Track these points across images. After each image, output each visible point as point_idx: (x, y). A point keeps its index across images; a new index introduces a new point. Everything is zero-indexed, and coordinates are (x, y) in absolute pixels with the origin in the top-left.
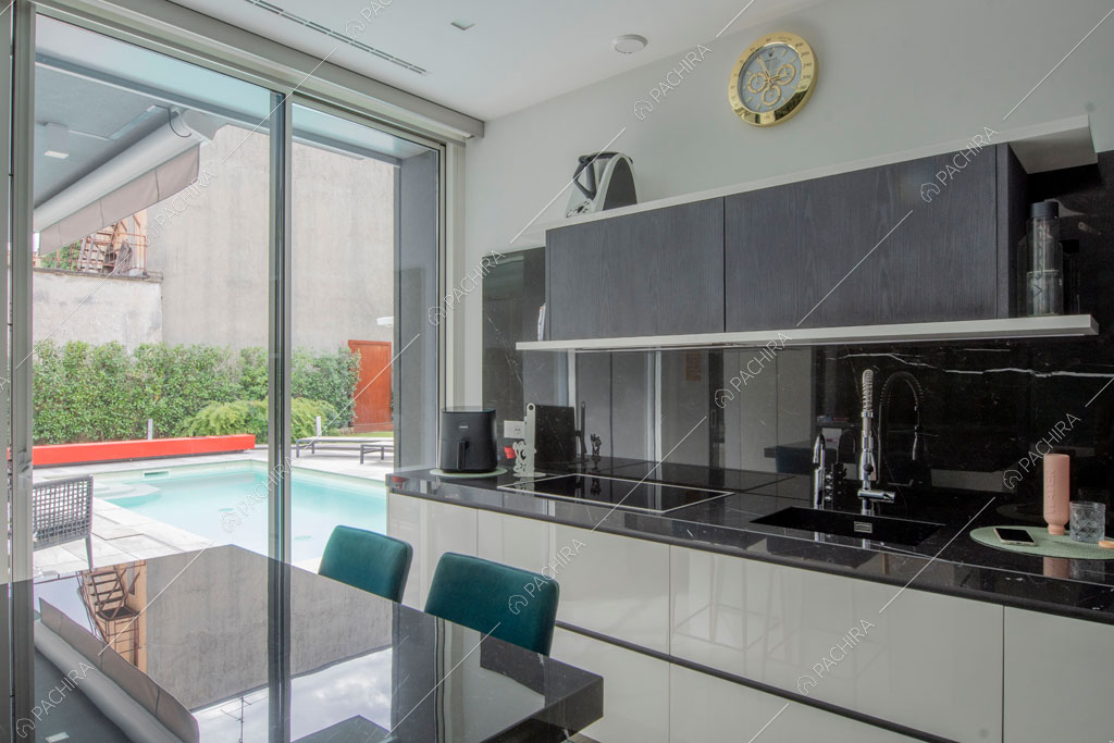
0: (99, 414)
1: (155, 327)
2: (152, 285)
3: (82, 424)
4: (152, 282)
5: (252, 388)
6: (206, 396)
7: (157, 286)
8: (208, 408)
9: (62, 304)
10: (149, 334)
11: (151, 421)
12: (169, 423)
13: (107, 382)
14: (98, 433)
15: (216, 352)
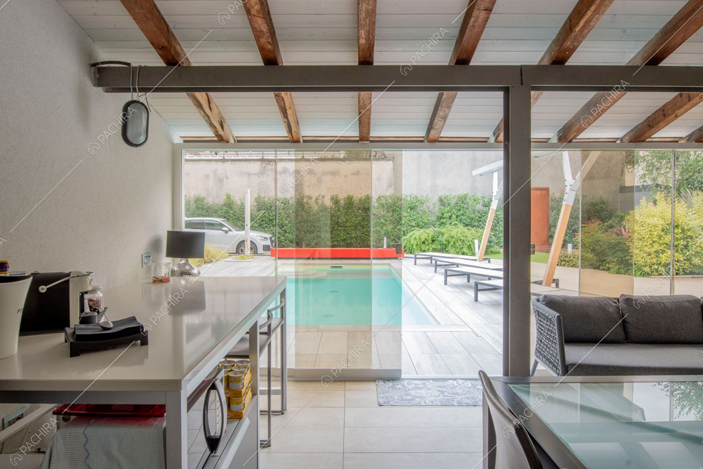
0: (358, 233)
1: (390, 186)
2: (388, 162)
3: (351, 238)
4: (388, 160)
5: (442, 220)
6: (414, 225)
7: (391, 162)
8: (413, 232)
9: (346, 176)
10: (387, 190)
11: (385, 238)
12: (394, 240)
13: (362, 216)
14: (359, 243)
15: (419, 198)
